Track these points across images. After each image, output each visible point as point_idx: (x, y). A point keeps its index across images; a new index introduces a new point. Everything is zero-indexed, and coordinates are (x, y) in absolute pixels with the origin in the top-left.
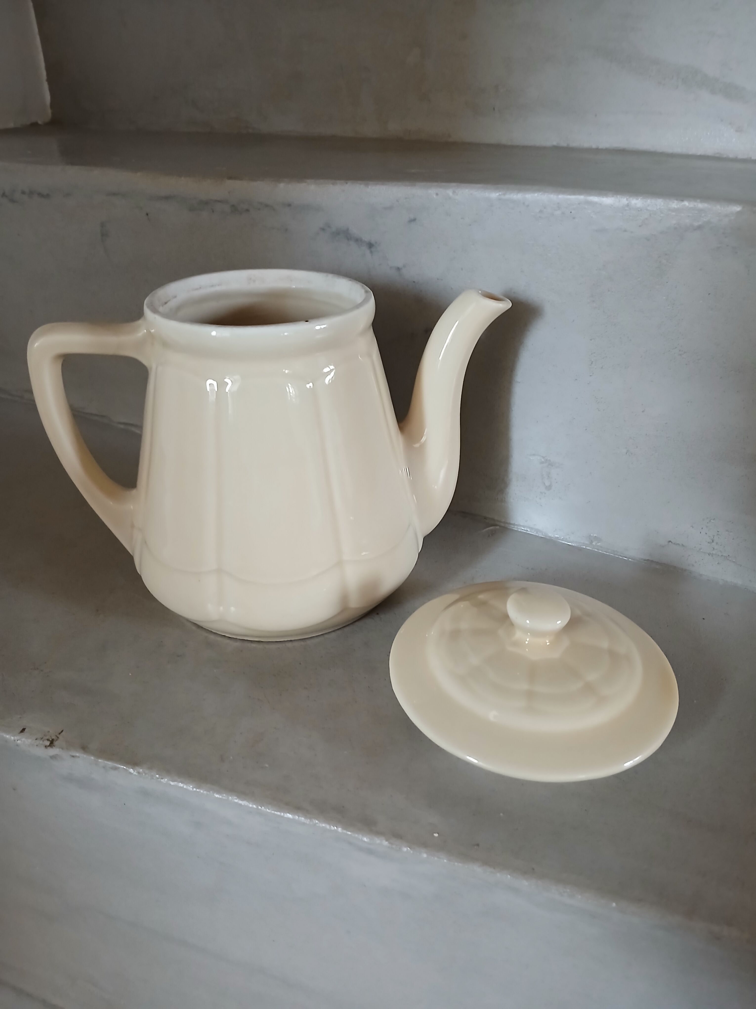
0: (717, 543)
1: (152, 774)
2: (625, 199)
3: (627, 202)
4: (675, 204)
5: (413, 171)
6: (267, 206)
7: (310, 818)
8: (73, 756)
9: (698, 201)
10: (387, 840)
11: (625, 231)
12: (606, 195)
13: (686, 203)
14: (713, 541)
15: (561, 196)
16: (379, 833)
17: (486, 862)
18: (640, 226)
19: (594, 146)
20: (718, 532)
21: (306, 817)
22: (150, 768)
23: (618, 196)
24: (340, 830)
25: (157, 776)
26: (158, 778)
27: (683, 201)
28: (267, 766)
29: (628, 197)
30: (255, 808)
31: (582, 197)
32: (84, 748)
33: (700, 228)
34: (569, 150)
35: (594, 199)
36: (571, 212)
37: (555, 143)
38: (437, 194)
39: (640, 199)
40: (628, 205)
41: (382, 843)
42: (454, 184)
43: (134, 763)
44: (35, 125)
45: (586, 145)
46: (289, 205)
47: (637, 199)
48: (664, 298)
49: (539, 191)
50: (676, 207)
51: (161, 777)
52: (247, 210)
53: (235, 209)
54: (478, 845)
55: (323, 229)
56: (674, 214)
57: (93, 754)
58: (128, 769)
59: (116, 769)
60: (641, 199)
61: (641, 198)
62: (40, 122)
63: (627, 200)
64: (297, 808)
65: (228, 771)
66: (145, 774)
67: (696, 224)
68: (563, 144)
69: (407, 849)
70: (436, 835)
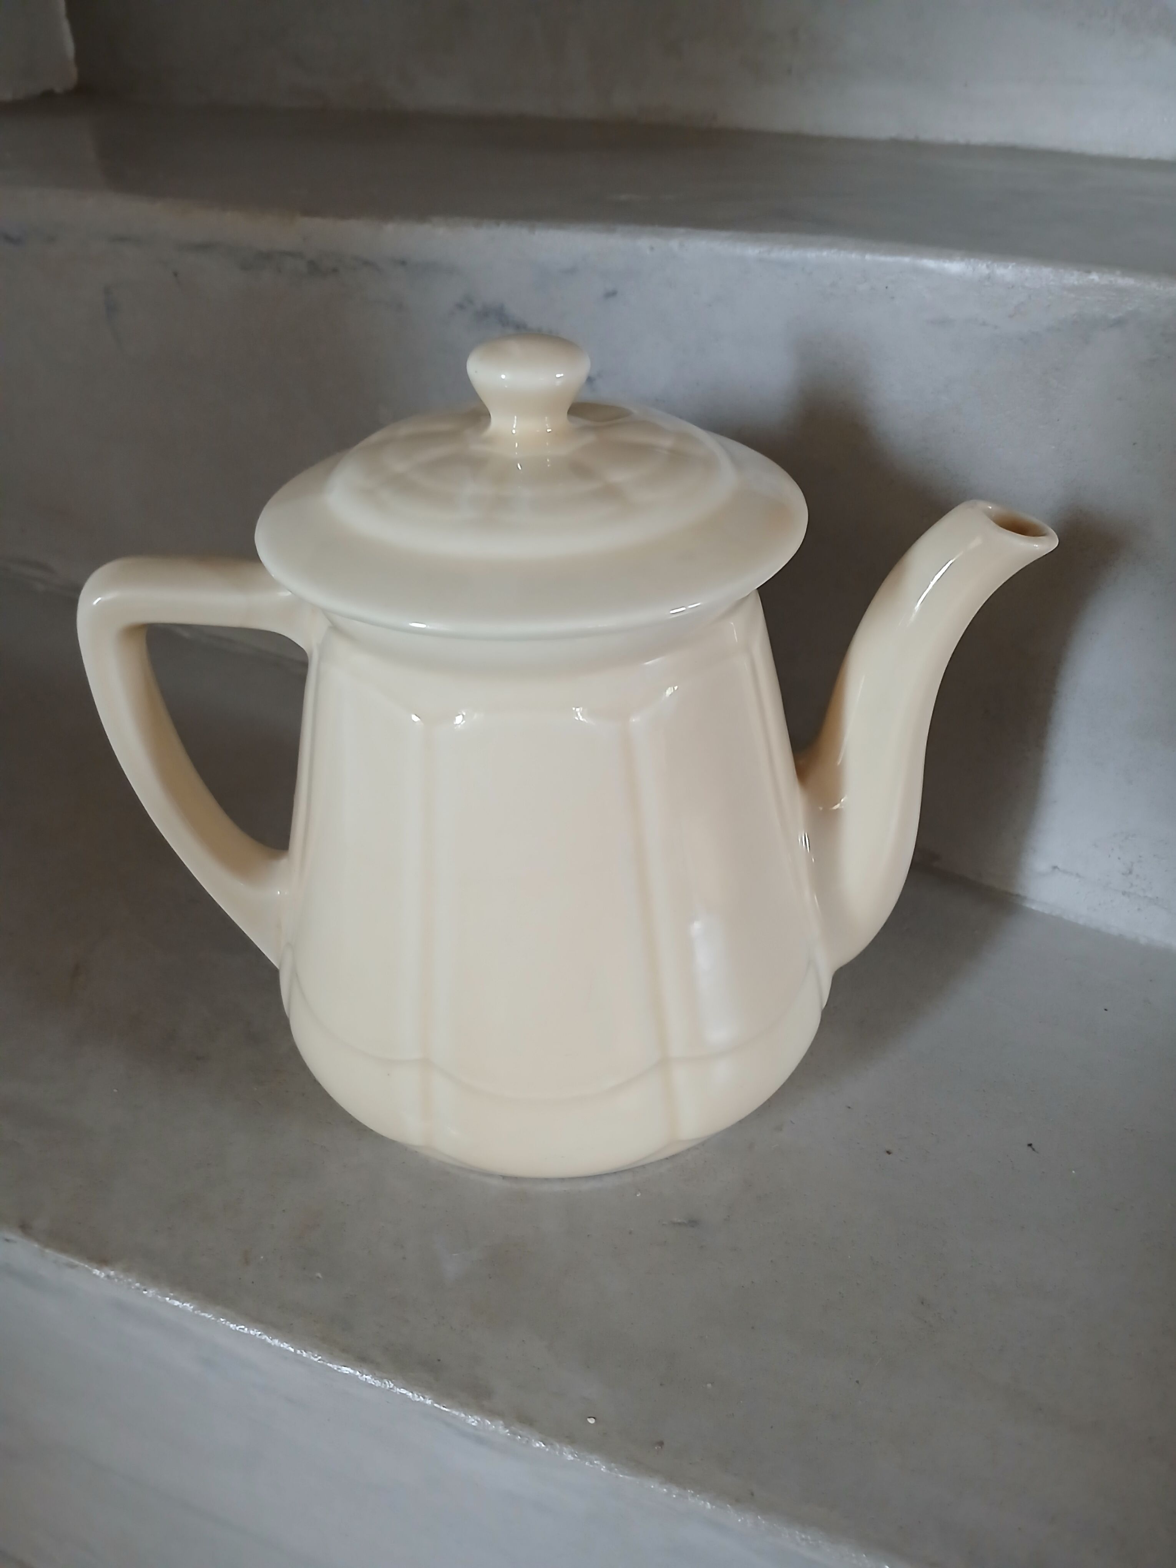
0: (1138, 876)
1: (130, 1280)
2: (984, 266)
3: (987, 272)
4: (1073, 278)
5: (623, 197)
6: (366, 263)
7: (381, 1379)
8: (7, 1240)
9: (1118, 272)
10: (506, 1427)
11: (984, 324)
12: (950, 258)
13: (1095, 277)
14: (1130, 872)
15: (868, 257)
16: (493, 1413)
17: (671, 1477)
18: (1011, 316)
19: (962, 141)
20: (1140, 857)
21: (374, 1376)
22: (127, 1270)
23: (972, 260)
24: (429, 1402)
25: (138, 1285)
26: (138, 1289)
27: (1089, 272)
28: (319, 1275)
29: (989, 263)
30: (291, 1352)
31: (906, 260)
32: (25, 1228)
33: (1119, 323)
34: (917, 147)
35: (930, 263)
36: (887, 288)
37: (893, 134)
38: (652, 248)
39: (1010, 267)
40: (989, 277)
41: (497, 1428)
42: (682, 230)
43: (103, 1261)
44: (48, 95)
45: (948, 137)
46: (403, 263)
47: (1006, 267)
48: (1053, 447)
49: (830, 246)
50: (1076, 283)
51: (143, 1287)
52: (335, 271)
53: (314, 268)
54: (661, 1444)
55: (461, 306)
56: (1073, 295)
57: (37, 1240)
58: (90, 1268)
59: (73, 1266)
60: (1013, 266)
61: (1014, 264)
62: (58, 89)
63: (988, 267)
64: (361, 1360)
65: (253, 1282)
66: (120, 1280)
67: (1113, 316)
68: (909, 135)
69: (541, 1445)
70: (591, 1421)
